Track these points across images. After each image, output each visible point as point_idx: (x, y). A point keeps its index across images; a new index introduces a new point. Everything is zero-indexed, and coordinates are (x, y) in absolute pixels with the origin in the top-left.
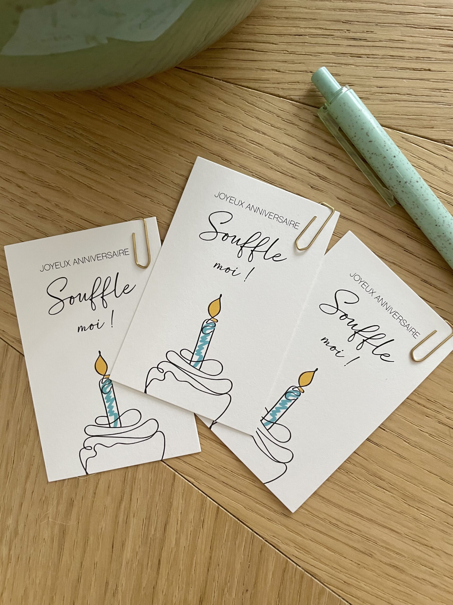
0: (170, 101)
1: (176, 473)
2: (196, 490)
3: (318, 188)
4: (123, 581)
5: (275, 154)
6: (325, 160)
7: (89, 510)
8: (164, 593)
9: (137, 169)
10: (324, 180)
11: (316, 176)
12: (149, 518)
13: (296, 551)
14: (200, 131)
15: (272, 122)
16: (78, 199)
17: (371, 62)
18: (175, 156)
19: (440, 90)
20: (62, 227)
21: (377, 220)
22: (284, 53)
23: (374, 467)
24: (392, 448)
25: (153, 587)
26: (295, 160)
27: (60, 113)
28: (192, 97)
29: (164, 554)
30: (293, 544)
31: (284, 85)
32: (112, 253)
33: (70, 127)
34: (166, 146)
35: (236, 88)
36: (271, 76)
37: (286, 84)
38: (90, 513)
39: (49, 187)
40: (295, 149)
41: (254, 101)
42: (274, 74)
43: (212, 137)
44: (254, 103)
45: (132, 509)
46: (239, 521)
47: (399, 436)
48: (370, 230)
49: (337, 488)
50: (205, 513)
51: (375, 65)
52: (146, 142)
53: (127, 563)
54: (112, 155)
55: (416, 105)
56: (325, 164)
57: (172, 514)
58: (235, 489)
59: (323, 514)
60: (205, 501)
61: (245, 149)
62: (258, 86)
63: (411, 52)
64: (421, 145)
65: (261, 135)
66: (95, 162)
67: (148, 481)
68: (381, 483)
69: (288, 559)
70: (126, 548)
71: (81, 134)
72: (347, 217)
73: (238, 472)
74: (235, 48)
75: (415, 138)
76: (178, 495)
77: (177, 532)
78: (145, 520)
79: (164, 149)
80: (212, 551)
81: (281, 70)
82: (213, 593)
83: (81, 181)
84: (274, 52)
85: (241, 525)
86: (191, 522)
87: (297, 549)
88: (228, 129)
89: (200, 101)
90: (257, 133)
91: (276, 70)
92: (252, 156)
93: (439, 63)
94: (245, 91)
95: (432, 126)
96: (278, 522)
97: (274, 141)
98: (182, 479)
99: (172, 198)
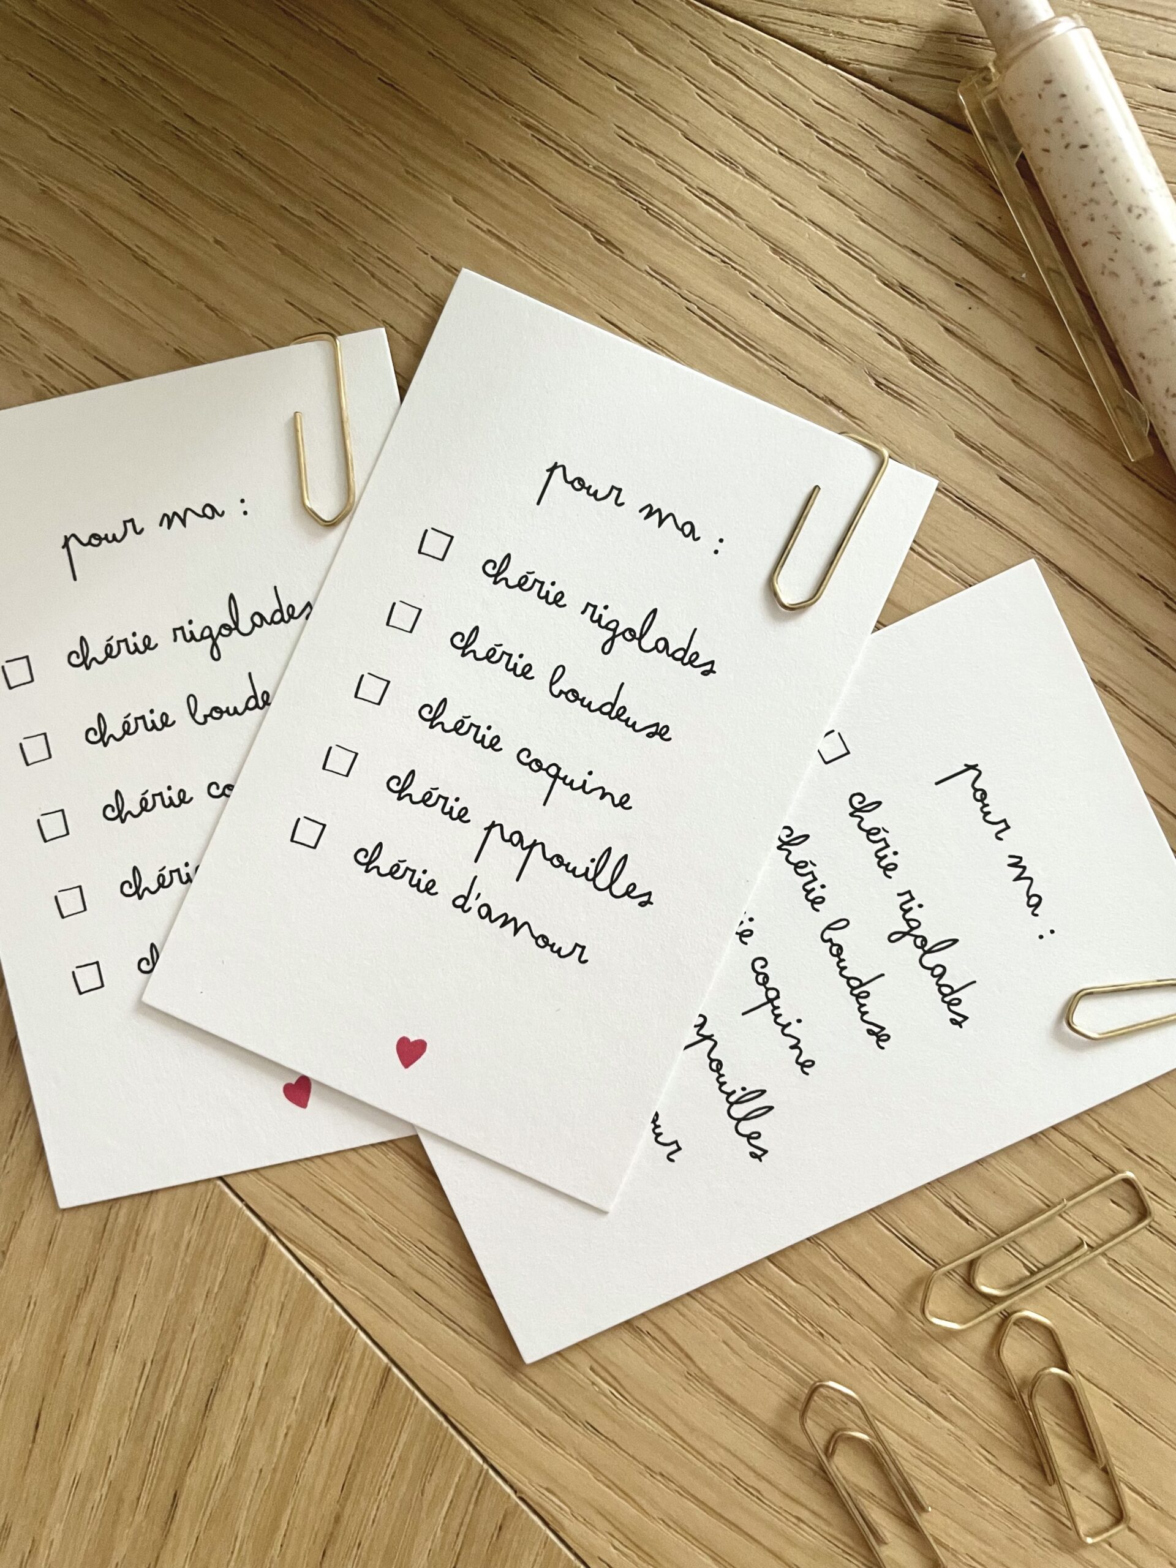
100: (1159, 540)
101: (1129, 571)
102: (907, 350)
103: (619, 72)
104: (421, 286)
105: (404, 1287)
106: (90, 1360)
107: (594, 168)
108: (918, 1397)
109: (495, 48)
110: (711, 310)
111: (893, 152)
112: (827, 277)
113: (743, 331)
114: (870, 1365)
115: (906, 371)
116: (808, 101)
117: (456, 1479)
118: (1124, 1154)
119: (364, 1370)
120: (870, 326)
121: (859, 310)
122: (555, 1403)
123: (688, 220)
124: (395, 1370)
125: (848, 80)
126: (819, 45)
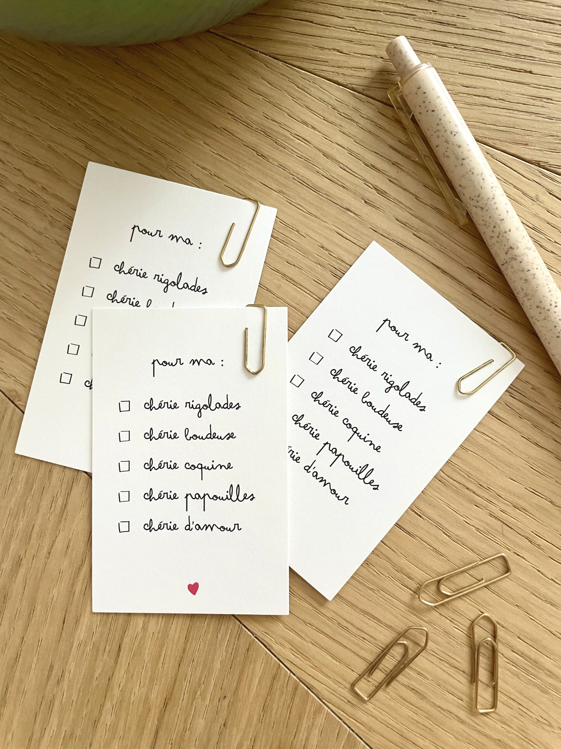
0: (201, 75)
3: (374, 204)
4: (72, 666)
5: (325, 156)
6: (385, 170)
7: (40, 573)
8: (121, 688)
9: (150, 154)
13: (292, 655)
14: (234, 116)
15: (327, 115)
17: (458, 53)
18: (199, 144)
19: (541, 99)
21: (443, 252)
22: (350, 30)
23: (402, 562)
24: (427, 540)
25: (107, 678)
26: (349, 166)
27: (62, 74)
29: (127, 640)
30: (289, 645)
31: (346, 71)
33: (72, 93)
34: (189, 131)
35: (285, 66)
36: (331, 57)
37: (349, 69)
38: (41, 576)
39: (37, 164)
40: (351, 152)
42: (335, 54)
43: (248, 125)
44: (306, 89)
47: (439, 526)
48: (433, 264)
51: (462, 58)
52: (164, 121)
53: (80, 645)
55: (507, 114)
62: (313, 68)
63: (510, 47)
64: (509, 165)
66: (98, 139)
69: (281, 664)
70: (80, 626)
71: (85, 104)
72: (406, 244)
74: (289, 17)
75: (503, 155)
80: (187, 642)
81: (345, 51)
82: (182, 695)
84: (339, 27)
87: (294, 653)
89: (238, 79)
90: (305, 126)
91: (338, 51)
92: (296, 154)
93: (544, 65)
95: (526, 143)
97: (325, 138)
100: (475, 254)
101: (463, 266)
102: (376, 189)
103: (263, 93)
104: (193, 175)
108: (407, 587)
110: (301, 178)
111: (366, 117)
114: (387, 575)
115: (376, 197)
116: (333, 100)
117: (230, 631)
118: (478, 486)
120: (361, 181)
121: (357, 175)
125: (347, 91)
126: (336, 78)
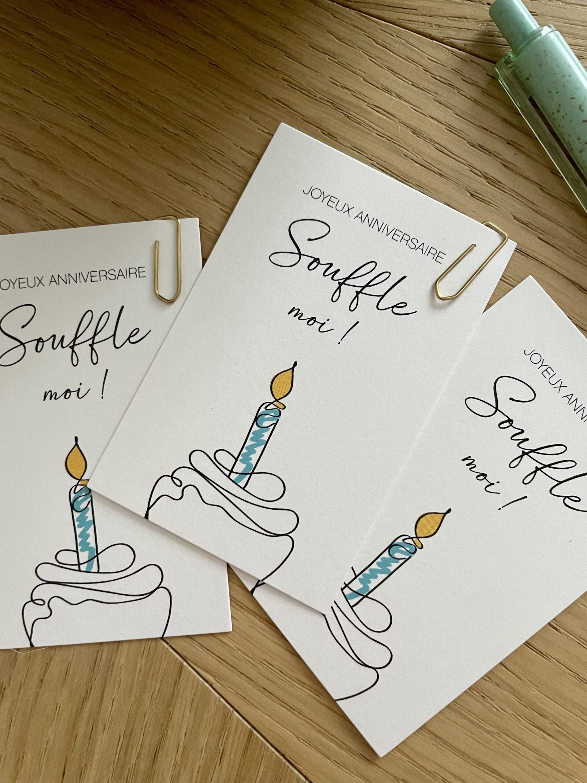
1: (185, 664)
2: (216, 697)
10: (495, 184)
11: (480, 177)
12: (129, 735)
16: (71, 175)
20: (39, 220)
28: (283, 25)
32: (117, 271)
41: (389, 41)
45: (101, 714)
46: (284, 760)
49: (464, 722)
50: (227, 738)
54: (137, 107)
56: (499, 158)
57: (169, 733)
58: (283, 703)
59: (434, 765)
60: (228, 719)
61: (363, 119)
65: (393, 99)
67: (135, 670)
68: (540, 720)
73: (292, 674)
76: (184, 702)
77: (175, 765)
78: (122, 737)
79: (226, 107)
83: (79, 146)
85: (288, 766)
86: (202, 751)
88: (338, 84)
94: (373, 23)
96: (352, 770)
98: (194, 676)
99: (230, 189)
105: (258, 686)
106: (90, 737)
107: (320, 98)
109: (266, 43)
112: (441, 144)
113: (401, 174)
119: (238, 733)
122: (342, 744)
123: (369, 121)
124: (255, 732)
